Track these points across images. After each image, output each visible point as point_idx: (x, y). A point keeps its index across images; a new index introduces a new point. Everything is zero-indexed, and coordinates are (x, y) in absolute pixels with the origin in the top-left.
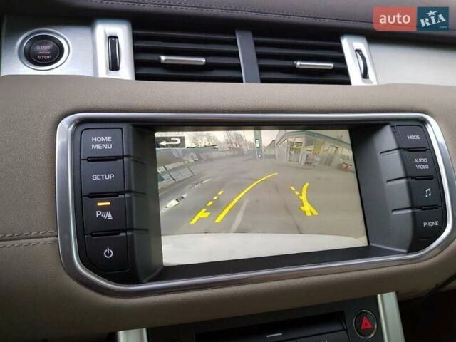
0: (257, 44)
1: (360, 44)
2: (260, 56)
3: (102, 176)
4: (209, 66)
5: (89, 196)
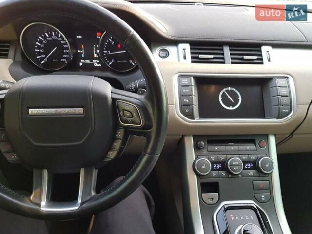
0: (230, 50)
1: (269, 48)
2: (231, 54)
3: (186, 90)
4: (214, 58)
5: (182, 96)
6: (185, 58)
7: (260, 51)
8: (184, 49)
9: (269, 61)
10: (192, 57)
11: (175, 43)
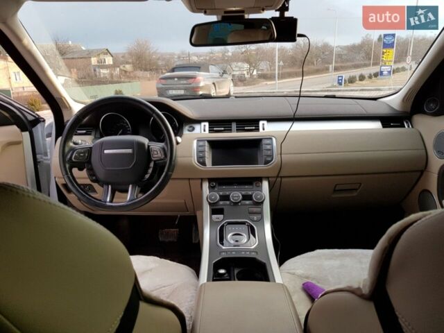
0: (236, 124)
1: (265, 122)
2: (237, 127)
3: (201, 149)
4: (224, 130)
5: (199, 152)
6: (204, 131)
7: (258, 124)
8: (205, 126)
9: (264, 129)
10: (209, 130)
11: (199, 122)
